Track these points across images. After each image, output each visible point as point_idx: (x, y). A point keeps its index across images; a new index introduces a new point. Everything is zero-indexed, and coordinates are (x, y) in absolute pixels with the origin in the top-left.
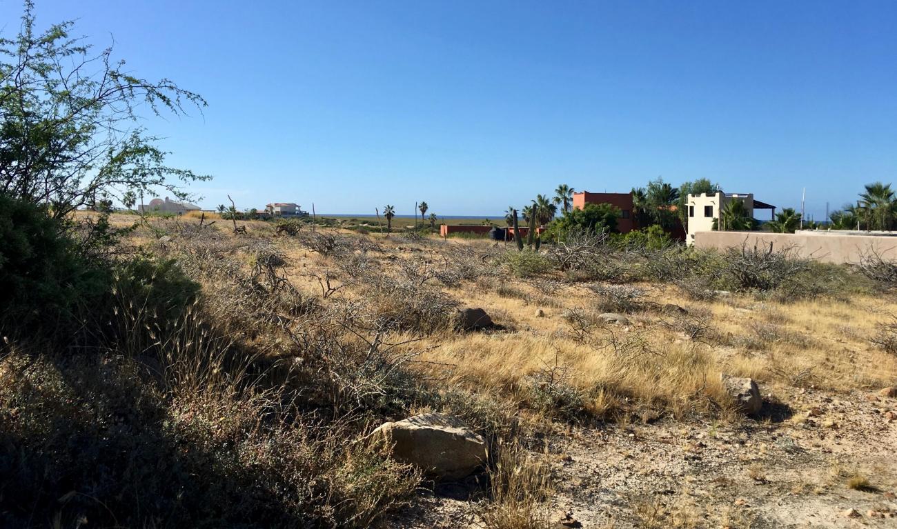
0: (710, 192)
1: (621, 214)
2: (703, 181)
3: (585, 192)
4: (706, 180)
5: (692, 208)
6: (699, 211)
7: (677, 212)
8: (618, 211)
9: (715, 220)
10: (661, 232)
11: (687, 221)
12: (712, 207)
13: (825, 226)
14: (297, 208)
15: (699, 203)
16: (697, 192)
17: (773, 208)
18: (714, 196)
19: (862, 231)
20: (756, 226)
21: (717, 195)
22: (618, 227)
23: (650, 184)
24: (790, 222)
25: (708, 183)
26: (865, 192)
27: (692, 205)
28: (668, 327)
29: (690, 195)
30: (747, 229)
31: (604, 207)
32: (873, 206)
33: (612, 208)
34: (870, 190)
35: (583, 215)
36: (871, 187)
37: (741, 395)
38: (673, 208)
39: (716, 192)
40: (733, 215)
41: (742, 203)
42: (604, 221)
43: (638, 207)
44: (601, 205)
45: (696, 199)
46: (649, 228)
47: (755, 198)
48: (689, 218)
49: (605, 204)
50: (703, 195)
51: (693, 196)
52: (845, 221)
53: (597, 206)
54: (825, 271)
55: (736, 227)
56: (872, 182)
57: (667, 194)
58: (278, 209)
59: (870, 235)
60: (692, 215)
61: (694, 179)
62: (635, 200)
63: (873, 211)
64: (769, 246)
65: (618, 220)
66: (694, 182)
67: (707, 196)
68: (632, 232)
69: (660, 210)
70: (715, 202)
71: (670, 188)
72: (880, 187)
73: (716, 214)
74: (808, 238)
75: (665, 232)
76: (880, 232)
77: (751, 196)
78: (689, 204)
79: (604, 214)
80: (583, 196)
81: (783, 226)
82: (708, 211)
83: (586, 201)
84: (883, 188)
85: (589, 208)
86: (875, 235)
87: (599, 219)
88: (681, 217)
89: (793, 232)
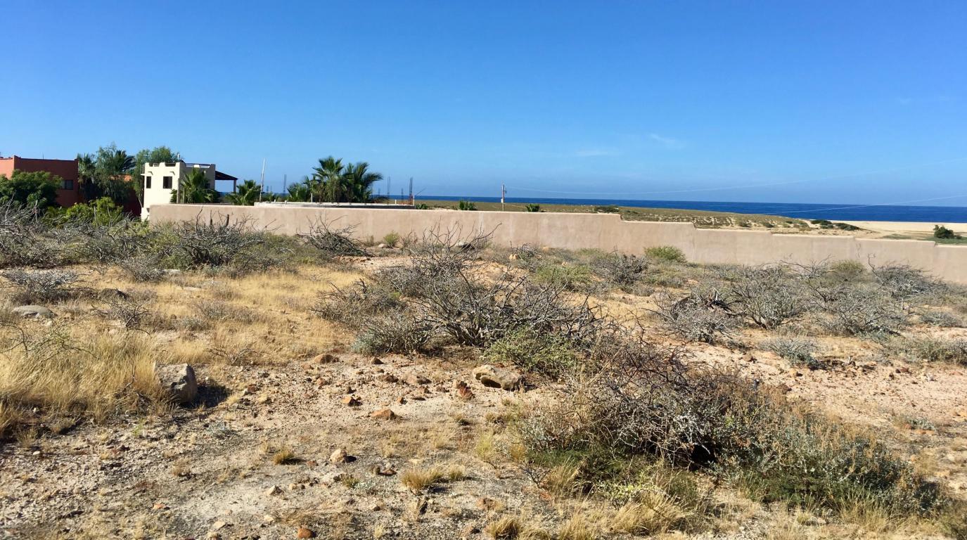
0: (170, 162)
1: (62, 184)
2: (163, 149)
3: (16, 157)
4: (166, 148)
5: (149, 179)
6: (157, 182)
7: (131, 182)
8: (59, 181)
9: (174, 192)
10: (111, 205)
11: (143, 193)
12: (171, 177)
13: (283, 198)
15: (157, 173)
16: (155, 161)
17: (235, 179)
18: (174, 165)
19: (314, 203)
20: (217, 198)
21: (178, 164)
22: (57, 200)
23: (101, 150)
24: (250, 194)
25: (168, 152)
26: (319, 166)
27: (149, 175)
28: (102, 315)
29: (147, 164)
30: (207, 202)
31: (40, 176)
32: (326, 179)
33: (51, 177)
34: (323, 163)
35: (11, 185)
36: (324, 161)
37: (174, 384)
38: (128, 178)
39: (177, 161)
40: (193, 186)
41: (203, 173)
42: (39, 192)
43: (84, 177)
44: (36, 173)
45: (154, 169)
46: (97, 201)
47: (218, 169)
48: (146, 190)
49: (41, 172)
50: (162, 164)
51: (151, 165)
52: (301, 194)
53: (29, 174)
54: (276, 243)
55: (196, 199)
56: (325, 157)
57: (122, 162)
59: (321, 206)
60: (149, 186)
61: (152, 147)
62: (82, 169)
63: (325, 184)
64: (224, 219)
65: (57, 192)
66: (152, 150)
67: (167, 165)
68: (76, 206)
69: (111, 181)
70: (175, 172)
71: (125, 156)
72: (332, 161)
73: (175, 186)
74: (266, 210)
75: (116, 205)
76: (330, 204)
77: (213, 166)
78: (146, 175)
79: (40, 184)
80: (13, 161)
81: (243, 198)
82: (167, 182)
83: (15, 168)
84: (335, 161)
85: (20, 177)
86: (326, 206)
87: (33, 190)
88: (136, 188)
89: (253, 205)
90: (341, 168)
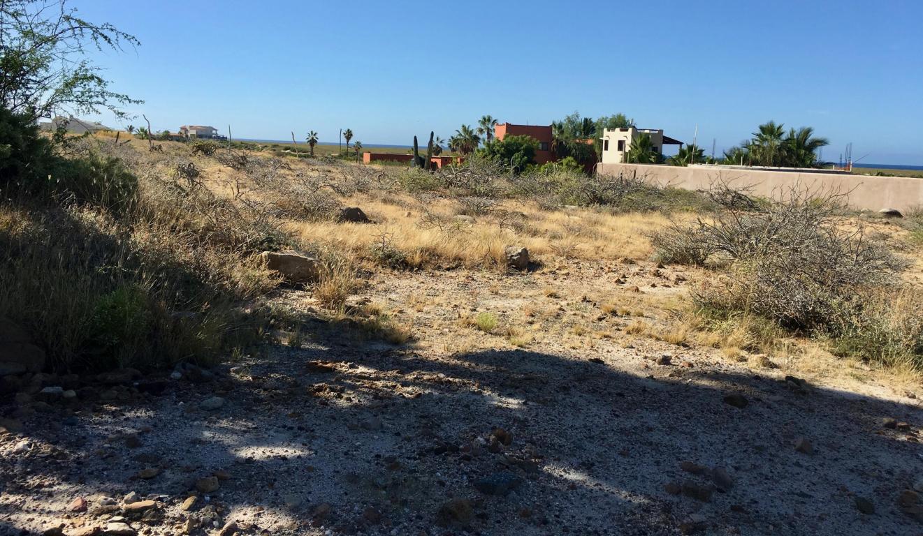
0: (624, 129)
1: (540, 146)
2: (619, 116)
3: (507, 123)
4: (622, 115)
5: (607, 142)
6: (613, 145)
7: (592, 146)
8: (537, 144)
9: (626, 154)
10: (574, 164)
11: (601, 154)
12: (625, 142)
14: (214, 132)
15: (613, 137)
16: (612, 128)
17: (681, 143)
18: (627, 130)
19: (744, 166)
20: (661, 160)
21: (630, 130)
22: (534, 159)
23: (568, 118)
25: (623, 119)
26: (759, 131)
27: (607, 139)
29: (605, 130)
30: (651, 163)
31: (523, 139)
33: (531, 140)
35: (503, 146)
36: (764, 126)
38: (590, 142)
39: (630, 126)
40: (639, 149)
41: (648, 137)
42: (522, 152)
43: (557, 140)
44: (520, 136)
45: (611, 133)
46: (564, 160)
47: (665, 134)
48: (604, 152)
49: (523, 136)
50: (618, 130)
51: (609, 130)
53: (515, 137)
55: (642, 160)
56: (765, 123)
57: (589, 128)
58: (194, 132)
60: (606, 149)
62: (555, 133)
63: (764, 149)
65: (535, 152)
66: (610, 117)
67: (621, 130)
68: (548, 164)
69: (577, 143)
70: (627, 137)
71: (591, 122)
72: (772, 126)
73: (628, 149)
75: (578, 164)
77: (661, 131)
78: (604, 139)
79: (522, 146)
80: (505, 127)
82: (621, 145)
83: (507, 132)
84: (777, 125)
85: (509, 139)
87: (518, 150)
88: (597, 151)
89: (686, 166)
90: (783, 133)
